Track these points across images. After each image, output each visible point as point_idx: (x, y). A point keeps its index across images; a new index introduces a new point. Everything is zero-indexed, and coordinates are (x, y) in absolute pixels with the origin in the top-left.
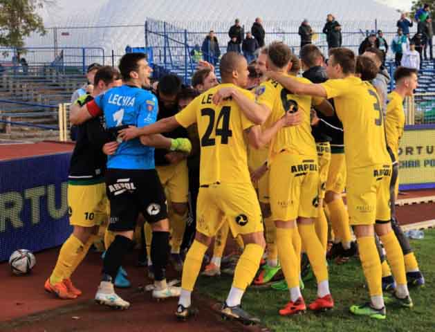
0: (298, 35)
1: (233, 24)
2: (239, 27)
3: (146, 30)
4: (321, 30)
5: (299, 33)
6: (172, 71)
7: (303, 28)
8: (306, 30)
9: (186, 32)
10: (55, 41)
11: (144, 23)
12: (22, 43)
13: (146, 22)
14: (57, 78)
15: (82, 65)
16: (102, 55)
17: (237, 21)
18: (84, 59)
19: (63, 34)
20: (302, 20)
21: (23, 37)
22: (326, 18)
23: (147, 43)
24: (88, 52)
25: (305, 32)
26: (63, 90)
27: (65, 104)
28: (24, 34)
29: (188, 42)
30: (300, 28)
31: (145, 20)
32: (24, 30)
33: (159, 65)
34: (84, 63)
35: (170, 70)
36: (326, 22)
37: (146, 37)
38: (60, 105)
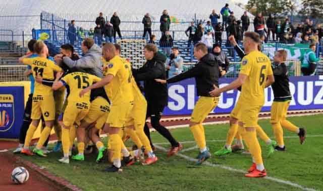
0: (142, 23)
3: (41, 19)
5: (143, 22)
6: (57, 46)
8: (148, 20)
9: (65, 21)
11: (40, 14)
16: (11, 34)
17: (101, 14)
20: (145, 14)
23: (41, 27)
25: (146, 21)
30: (144, 19)
33: (49, 42)
35: (55, 45)
36: (162, 14)
37: (41, 24)
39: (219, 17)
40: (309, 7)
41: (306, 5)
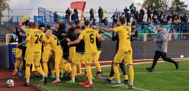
1: (67, 9)
2: (69, 10)
3: (39, 11)
4: (97, 11)
5: (90, 13)
7: (91, 11)
9: (50, 12)
10: (9, 14)
12: (2, 13)
13: (39, 8)
14: (8, 26)
15: (17, 22)
18: (18, 20)
19: (11, 11)
21: (2, 11)
22: (99, 8)
23: (39, 15)
24: (19, 18)
26: (10, 30)
27: (8, 34)
28: (2, 10)
29: (51, 15)
31: (38, 7)
32: (2, 9)
34: (18, 21)
37: (39, 13)
38: (7, 35)
39: (129, 10)
40: (175, 6)
41: (173, 4)
